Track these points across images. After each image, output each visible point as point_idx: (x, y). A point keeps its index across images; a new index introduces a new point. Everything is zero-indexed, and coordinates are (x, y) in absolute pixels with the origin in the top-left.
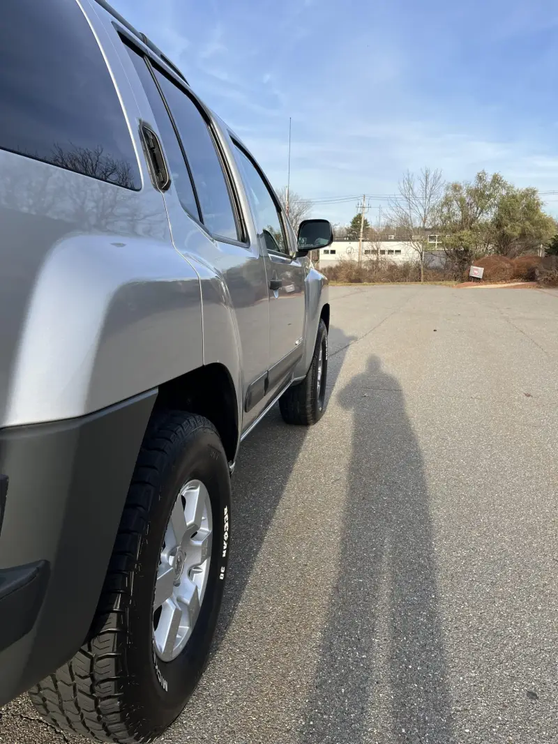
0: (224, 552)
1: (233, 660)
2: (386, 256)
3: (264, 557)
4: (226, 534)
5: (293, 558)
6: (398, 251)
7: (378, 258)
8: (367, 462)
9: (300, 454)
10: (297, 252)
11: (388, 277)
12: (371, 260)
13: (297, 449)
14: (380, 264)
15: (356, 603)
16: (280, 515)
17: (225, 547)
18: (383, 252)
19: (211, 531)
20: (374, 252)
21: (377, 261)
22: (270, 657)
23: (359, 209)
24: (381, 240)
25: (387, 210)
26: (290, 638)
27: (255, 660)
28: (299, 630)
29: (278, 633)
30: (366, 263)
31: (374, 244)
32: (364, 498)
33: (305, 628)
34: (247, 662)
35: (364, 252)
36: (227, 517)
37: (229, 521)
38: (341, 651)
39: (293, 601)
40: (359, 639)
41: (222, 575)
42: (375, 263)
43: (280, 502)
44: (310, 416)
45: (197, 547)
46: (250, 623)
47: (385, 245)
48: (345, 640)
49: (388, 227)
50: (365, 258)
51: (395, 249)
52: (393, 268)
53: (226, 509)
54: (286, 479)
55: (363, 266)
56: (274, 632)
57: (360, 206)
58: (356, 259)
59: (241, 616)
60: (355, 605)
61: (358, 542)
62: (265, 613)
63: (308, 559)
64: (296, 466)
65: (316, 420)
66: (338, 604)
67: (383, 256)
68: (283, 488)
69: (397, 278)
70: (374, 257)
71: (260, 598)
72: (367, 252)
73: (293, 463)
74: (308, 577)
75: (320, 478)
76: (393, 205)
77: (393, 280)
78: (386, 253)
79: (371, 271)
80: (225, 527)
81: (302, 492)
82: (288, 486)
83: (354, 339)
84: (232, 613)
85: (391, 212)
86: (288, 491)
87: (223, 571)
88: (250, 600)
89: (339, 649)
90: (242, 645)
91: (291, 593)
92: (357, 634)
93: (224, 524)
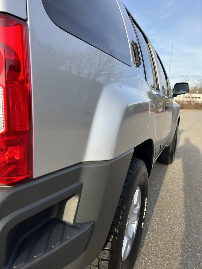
0: (144, 216)
1: (145, 263)
2: (194, 99)
3: (155, 218)
4: (145, 209)
5: (167, 221)
6: (199, 98)
7: (191, 100)
8: (195, 183)
9: (166, 176)
10: (172, 95)
11: (194, 107)
12: (188, 101)
13: (164, 174)
14: (191, 102)
15: (197, 246)
16: (160, 201)
17: (144, 214)
18: (193, 98)
19: (140, 207)
20: (189, 97)
21: (191, 101)
22: (160, 264)
23: (184, 81)
24: (193, 93)
25: (196, 82)
26: (169, 257)
27: (154, 264)
28: (172, 254)
29: (163, 254)
30: (186, 102)
31: (190, 94)
32: (195, 199)
33: (175, 254)
34: (151, 265)
35: (185, 97)
36: (146, 202)
37: (147, 204)
38: (192, 267)
39: (169, 241)
40: (199, 263)
41: (142, 226)
42: (189, 102)
43: (159, 195)
44: (169, 161)
45: (136, 214)
46: (151, 247)
47: (194, 95)
48: (193, 262)
49: (195, 88)
50: (185, 100)
51: (198, 97)
52: (197, 104)
53: (146, 199)
54: (160, 186)
55: (184, 103)
56: (161, 253)
57: (185, 80)
58: (182, 100)
59: (147, 243)
60: (196, 247)
61: (195, 218)
62: (157, 244)
63: (174, 222)
64: (165, 181)
65: (171, 162)
66: (189, 245)
67: (193, 99)
68: (160, 190)
69: (199, 108)
70: (189, 100)
71: (154, 236)
72: (186, 97)
73: (163, 180)
74: (175, 231)
75: (175, 187)
76: (199, 80)
77: (197, 109)
78: (194, 98)
79: (187, 105)
80: (145, 206)
81: (168, 192)
82: (162, 189)
83: (183, 131)
84: (143, 241)
85: (198, 82)
86: (162, 191)
87: (143, 224)
88: (150, 237)
89: (191, 266)
90: (148, 257)
91: (168, 237)
92: (198, 260)
93: (145, 205)
